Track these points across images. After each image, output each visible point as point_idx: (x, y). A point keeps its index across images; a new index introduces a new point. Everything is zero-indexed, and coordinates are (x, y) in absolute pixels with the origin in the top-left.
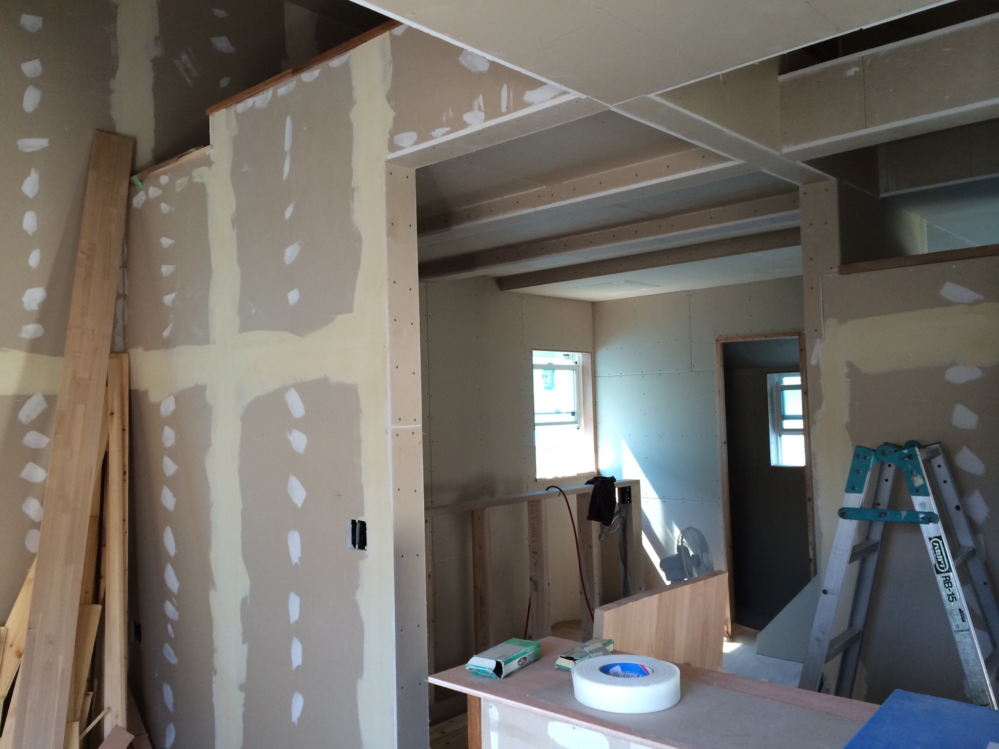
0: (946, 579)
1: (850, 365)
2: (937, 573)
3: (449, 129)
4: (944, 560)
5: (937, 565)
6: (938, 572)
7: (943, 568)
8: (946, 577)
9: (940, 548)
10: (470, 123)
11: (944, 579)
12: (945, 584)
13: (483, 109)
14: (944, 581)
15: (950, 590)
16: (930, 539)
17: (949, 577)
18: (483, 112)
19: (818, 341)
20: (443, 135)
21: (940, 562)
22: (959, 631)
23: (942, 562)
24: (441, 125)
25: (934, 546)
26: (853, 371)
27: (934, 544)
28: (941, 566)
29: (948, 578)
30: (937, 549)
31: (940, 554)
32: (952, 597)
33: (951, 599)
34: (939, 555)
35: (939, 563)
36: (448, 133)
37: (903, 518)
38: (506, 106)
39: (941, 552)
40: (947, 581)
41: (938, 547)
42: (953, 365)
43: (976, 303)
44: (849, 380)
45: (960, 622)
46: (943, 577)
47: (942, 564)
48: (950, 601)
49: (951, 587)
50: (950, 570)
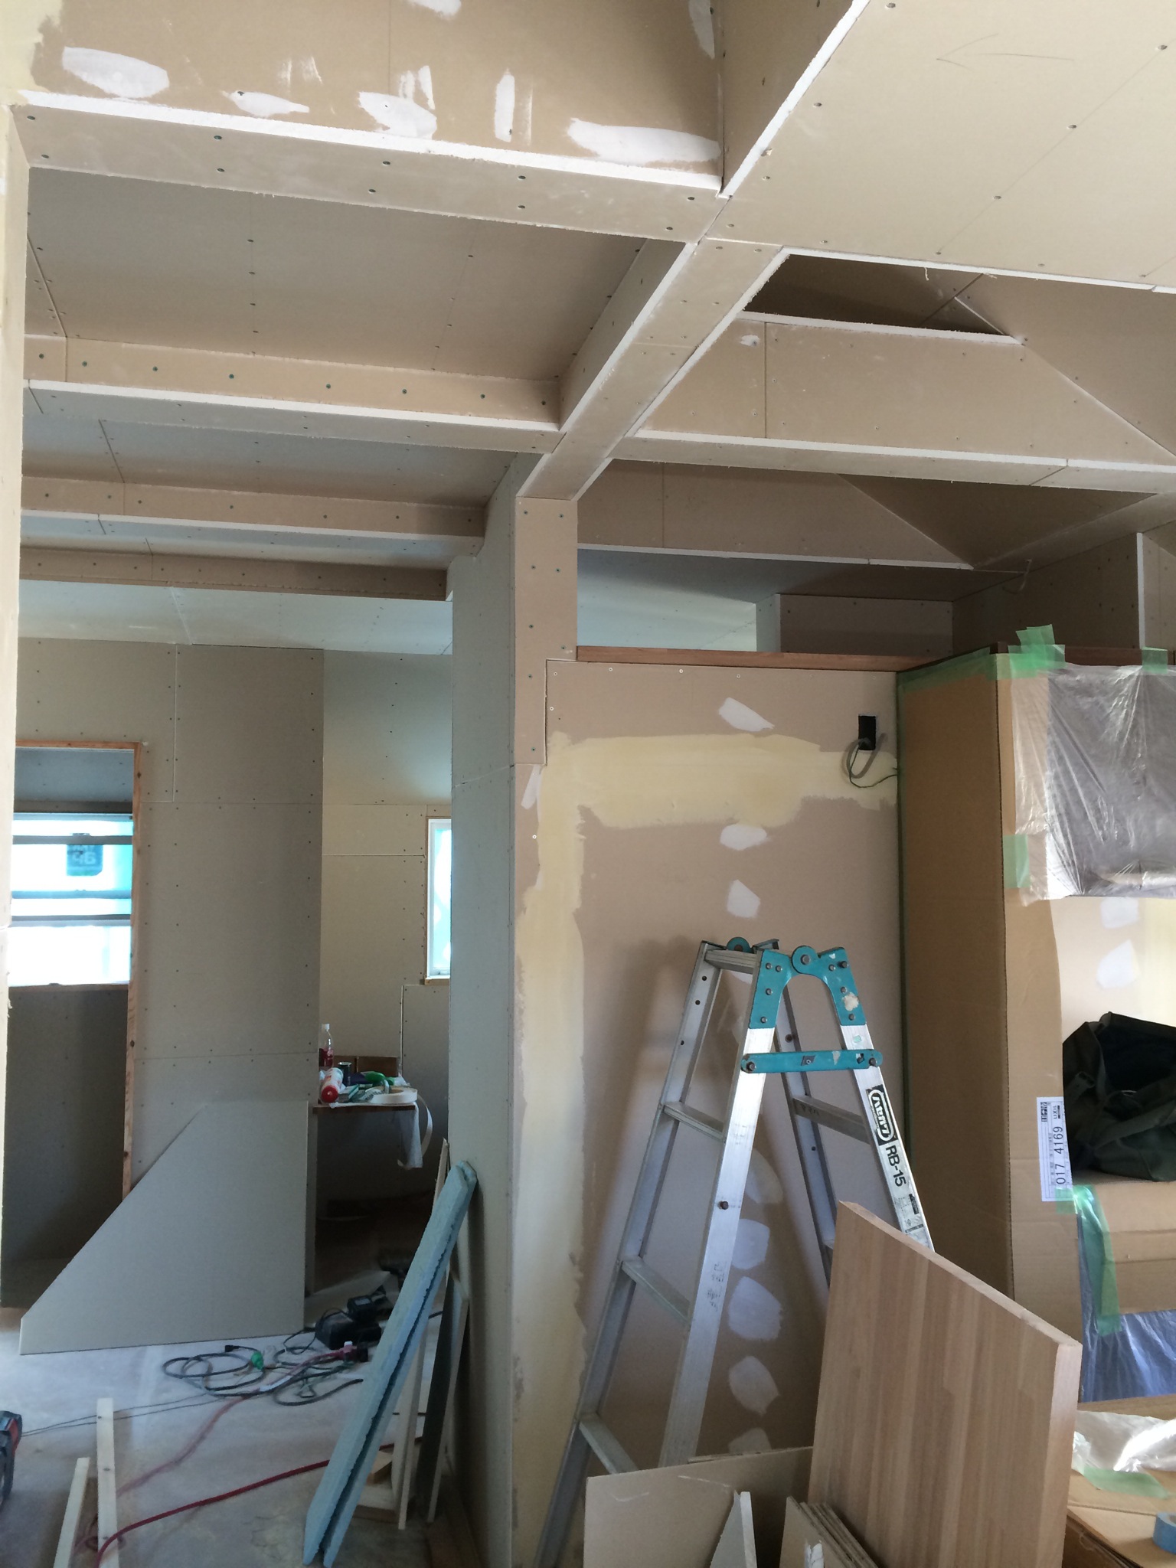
0: (892, 1153)
1: (586, 812)
2: (880, 1144)
3: (303, 109)
4: (888, 1124)
5: (879, 1130)
6: (881, 1142)
7: (886, 1135)
8: (890, 1148)
9: (882, 1105)
10: (386, 124)
11: (889, 1152)
12: (890, 1158)
13: (431, 104)
14: (889, 1155)
15: (897, 1169)
16: (869, 1091)
17: (894, 1147)
18: (432, 111)
19: (536, 768)
20: (277, 117)
21: (883, 1125)
22: (910, 1230)
23: (886, 1126)
24: (273, 88)
25: (874, 1102)
26: (590, 823)
27: (875, 1099)
28: (884, 1132)
29: (893, 1150)
30: (878, 1107)
31: (881, 1113)
32: (900, 1177)
33: (899, 1182)
34: (881, 1116)
35: (882, 1127)
36: (294, 117)
37: (835, 1063)
38: (510, 127)
39: (884, 1111)
40: (893, 1155)
41: (878, 1103)
42: (731, 821)
43: (764, 733)
44: (583, 837)
45: (911, 1215)
46: (887, 1149)
47: (885, 1129)
48: (898, 1185)
49: (898, 1163)
50: (894, 1139)
